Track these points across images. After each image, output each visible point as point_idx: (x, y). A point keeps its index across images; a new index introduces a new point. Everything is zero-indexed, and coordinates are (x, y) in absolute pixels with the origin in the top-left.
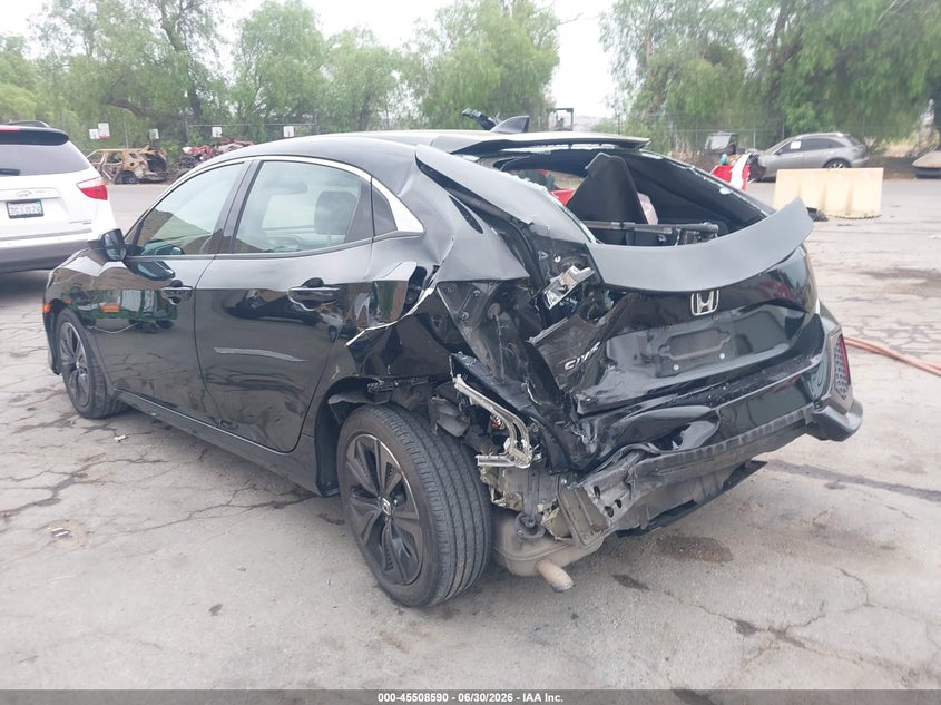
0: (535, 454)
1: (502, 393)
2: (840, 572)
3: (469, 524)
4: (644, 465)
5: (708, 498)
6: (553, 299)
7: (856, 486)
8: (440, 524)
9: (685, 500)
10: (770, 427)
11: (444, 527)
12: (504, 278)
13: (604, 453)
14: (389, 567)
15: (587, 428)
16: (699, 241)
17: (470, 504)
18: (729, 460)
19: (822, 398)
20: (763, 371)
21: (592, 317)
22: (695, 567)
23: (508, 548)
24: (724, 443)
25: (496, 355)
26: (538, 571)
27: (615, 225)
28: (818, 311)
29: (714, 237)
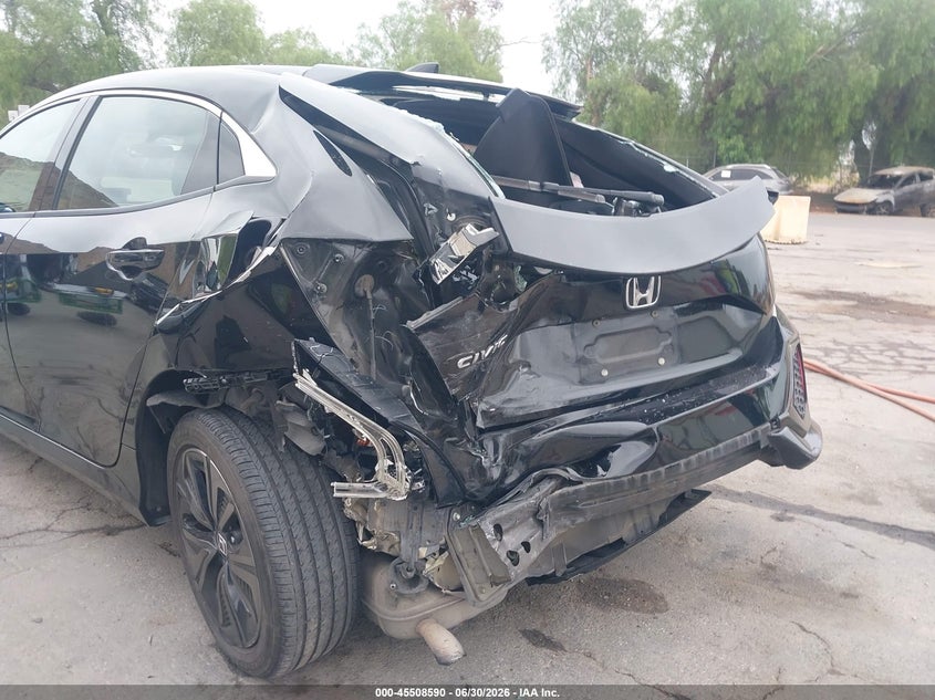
0: (414, 480)
1: (366, 397)
2: (796, 627)
3: (324, 574)
4: (561, 495)
5: (641, 536)
6: (443, 270)
7: (805, 517)
8: (282, 575)
9: (613, 539)
10: (718, 450)
11: (288, 579)
12: (377, 238)
13: (510, 480)
14: (226, 623)
15: (490, 446)
16: (639, 215)
17: (327, 546)
18: (667, 490)
19: (781, 417)
20: (711, 382)
21: (498, 300)
22: (623, 620)
23: (380, 605)
24: (662, 469)
25: (366, 347)
26: (419, 634)
27: (533, 185)
28: (775, 315)
29: (657, 212)
